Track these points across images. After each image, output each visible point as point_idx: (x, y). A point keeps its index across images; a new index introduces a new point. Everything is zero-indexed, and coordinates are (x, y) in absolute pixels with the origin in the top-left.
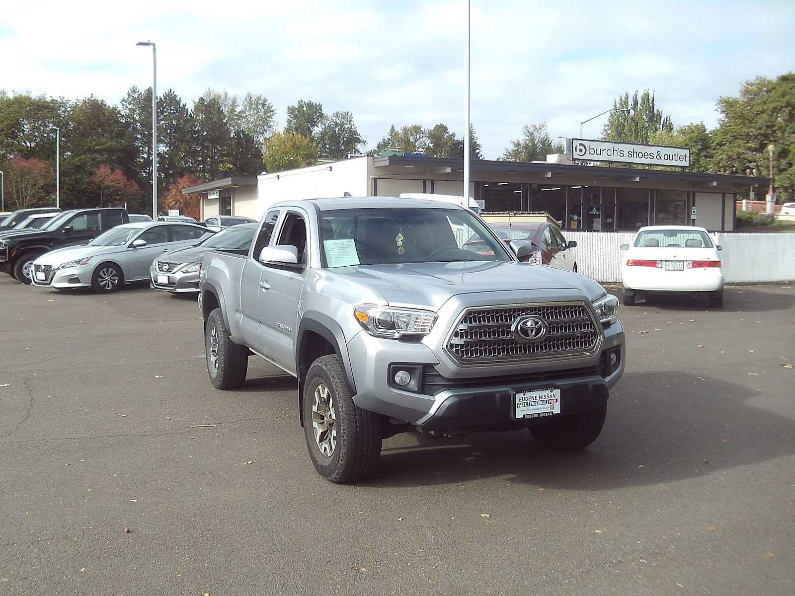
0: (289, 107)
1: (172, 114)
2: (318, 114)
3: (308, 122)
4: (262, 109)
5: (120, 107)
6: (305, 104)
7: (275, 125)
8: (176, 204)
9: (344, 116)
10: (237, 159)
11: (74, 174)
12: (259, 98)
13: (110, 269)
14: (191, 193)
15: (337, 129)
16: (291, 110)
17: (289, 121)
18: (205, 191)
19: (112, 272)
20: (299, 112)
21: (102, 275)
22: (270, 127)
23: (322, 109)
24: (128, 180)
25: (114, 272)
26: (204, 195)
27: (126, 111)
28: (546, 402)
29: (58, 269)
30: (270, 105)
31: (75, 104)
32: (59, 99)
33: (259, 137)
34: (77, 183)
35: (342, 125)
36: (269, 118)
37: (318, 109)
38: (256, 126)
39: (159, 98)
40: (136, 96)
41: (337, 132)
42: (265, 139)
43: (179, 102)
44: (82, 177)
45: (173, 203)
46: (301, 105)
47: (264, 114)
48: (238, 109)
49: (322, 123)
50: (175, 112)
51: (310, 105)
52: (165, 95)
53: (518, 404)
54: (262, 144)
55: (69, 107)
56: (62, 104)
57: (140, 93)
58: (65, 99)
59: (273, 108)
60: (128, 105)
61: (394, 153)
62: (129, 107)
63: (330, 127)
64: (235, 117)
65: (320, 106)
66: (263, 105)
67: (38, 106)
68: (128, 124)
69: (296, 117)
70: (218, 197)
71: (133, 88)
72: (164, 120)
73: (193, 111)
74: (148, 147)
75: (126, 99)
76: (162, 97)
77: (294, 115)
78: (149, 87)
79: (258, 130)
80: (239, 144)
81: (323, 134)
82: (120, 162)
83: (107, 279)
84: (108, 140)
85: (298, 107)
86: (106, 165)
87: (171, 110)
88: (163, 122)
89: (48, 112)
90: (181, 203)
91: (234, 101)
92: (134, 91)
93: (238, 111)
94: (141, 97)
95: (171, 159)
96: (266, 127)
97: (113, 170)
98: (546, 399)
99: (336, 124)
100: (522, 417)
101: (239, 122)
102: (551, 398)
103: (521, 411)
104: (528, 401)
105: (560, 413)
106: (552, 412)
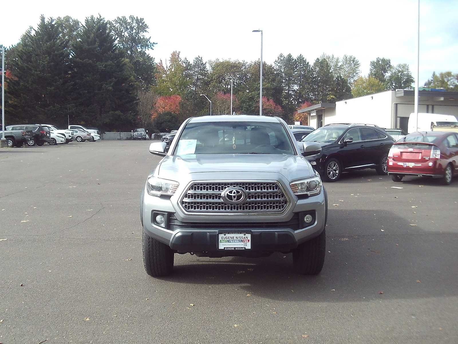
0: (371, 62)
1: (301, 68)
2: (388, 66)
3: (382, 70)
4: (353, 63)
5: (273, 65)
6: (380, 60)
7: (360, 72)
8: (300, 118)
9: (404, 66)
10: (336, 92)
11: (248, 102)
12: (351, 57)
14: (303, 113)
15: (399, 74)
16: (373, 64)
17: (371, 70)
18: (309, 111)
20: (377, 64)
22: (357, 73)
23: (390, 62)
24: (276, 105)
26: (309, 113)
27: (277, 67)
28: (241, 241)
30: (357, 61)
31: (250, 64)
32: (242, 62)
33: (351, 80)
34: (249, 107)
35: (402, 72)
36: (357, 68)
37: (388, 62)
38: (349, 73)
39: (294, 59)
40: (282, 58)
41: (399, 76)
42: (354, 81)
43: (305, 61)
44: (252, 103)
45: (298, 118)
46: (378, 61)
47: (353, 66)
48: (340, 64)
49: (390, 71)
50: (303, 67)
51: (383, 60)
52: (298, 58)
53: (221, 240)
54: (352, 84)
55: (247, 66)
56: (244, 65)
57: (284, 57)
58: (245, 62)
59: (359, 63)
60: (278, 64)
61: (424, 89)
62: (279, 65)
63: (395, 73)
64: (338, 69)
65: (389, 61)
66: (353, 61)
67: (232, 66)
68: (278, 74)
69: (375, 67)
70: (315, 114)
71: (281, 54)
72: (297, 72)
73: (313, 66)
74: (288, 86)
75: (277, 60)
76: (296, 59)
77: (374, 66)
78: (289, 54)
79: (350, 76)
80: (338, 84)
81: (391, 77)
82: (273, 95)
84: (266, 83)
85: (377, 61)
86: (265, 97)
87: (301, 66)
88: (296, 73)
89: (236, 69)
90: (302, 118)
91: (338, 59)
92: (281, 56)
93: (339, 65)
94: (285, 59)
95: (300, 93)
96: (354, 74)
97: (268, 100)
98: (241, 239)
99: (399, 71)
100: (223, 248)
101: (340, 71)
102: (244, 239)
103: (223, 245)
104: (228, 239)
105: (250, 248)
106: (245, 248)
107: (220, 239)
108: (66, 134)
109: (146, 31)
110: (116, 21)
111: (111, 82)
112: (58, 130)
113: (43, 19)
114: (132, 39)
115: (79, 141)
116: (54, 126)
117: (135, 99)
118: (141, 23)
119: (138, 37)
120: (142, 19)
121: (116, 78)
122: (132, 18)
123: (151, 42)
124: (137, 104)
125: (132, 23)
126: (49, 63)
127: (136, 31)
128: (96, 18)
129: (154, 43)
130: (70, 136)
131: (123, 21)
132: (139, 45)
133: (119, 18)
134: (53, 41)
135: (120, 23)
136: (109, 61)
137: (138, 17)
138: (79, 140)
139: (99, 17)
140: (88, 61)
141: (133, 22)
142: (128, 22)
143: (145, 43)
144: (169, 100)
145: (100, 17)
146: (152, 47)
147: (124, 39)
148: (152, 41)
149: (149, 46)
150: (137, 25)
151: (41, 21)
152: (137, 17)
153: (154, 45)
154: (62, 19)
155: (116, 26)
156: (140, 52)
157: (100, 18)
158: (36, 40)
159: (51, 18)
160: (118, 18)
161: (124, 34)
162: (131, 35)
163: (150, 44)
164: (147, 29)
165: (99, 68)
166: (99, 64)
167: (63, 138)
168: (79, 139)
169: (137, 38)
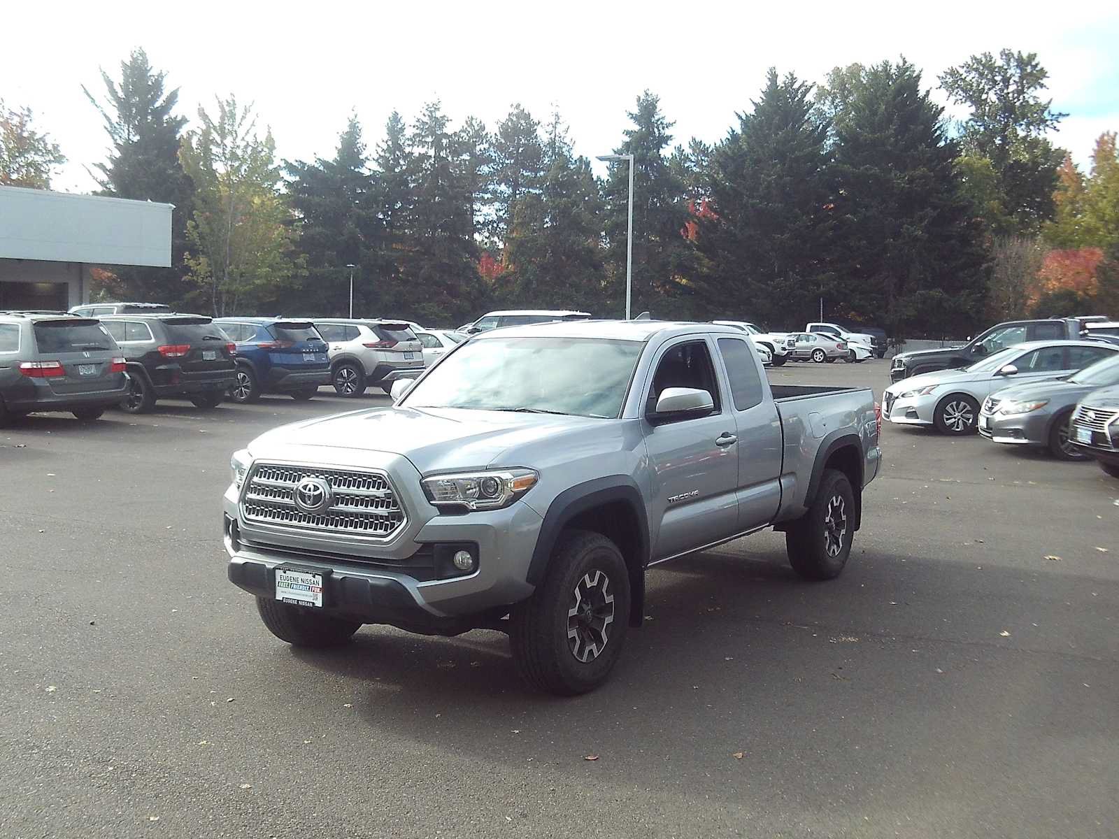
13: (962, 404)
19: (965, 407)
21: (951, 411)
25: (968, 407)
29: (897, 398)
83: (955, 418)
103: (282, 592)
104: (289, 582)
105: (321, 606)
106: (313, 603)
107: (278, 579)
108: (775, 345)
109: (1042, 86)
110: (969, 68)
111: (921, 219)
112: (762, 333)
113: (773, 77)
114: (1005, 107)
115: (817, 360)
116: (751, 326)
117: (983, 258)
118: (1029, 67)
119: (1021, 101)
120: (1032, 57)
121: (935, 208)
122: (1007, 55)
123: (1052, 113)
124: (989, 272)
125: (1005, 67)
126: (780, 177)
127: (1018, 87)
128: (894, 67)
129: (1060, 114)
130: (784, 349)
131: (984, 66)
132: (1022, 122)
133: (976, 59)
134: (792, 128)
135: (976, 70)
136: (920, 166)
137: (1022, 52)
138: (820, 359)
139: (901, 64)
140: (871, 169)
141: (1009, 65)
142: (996, 65)
143: (1037, 116)
144: (1072, 261)
145: (905, 62)
146: (1056, 124)
147: (987, 108)
148: (1054, 109)
149: (1048, 123)
150: (1019, 71)
151: (769, 83)
152: (1019, 52)
153: (1060, 120)
154: (844, 71)
155: (968, 79)
156: (1025, 138)
157: (904, 65)
158: (754, 128)
159: (792, 75)
160: (974, 58)
161: (986, 95)
162: (1002, 98)
163: (1049, 118)
164: (1044, 81)
165: (895, 185)
166: (895, 175)
167: (764, 352)
168: (819, 357)
169: (1018, 104)
